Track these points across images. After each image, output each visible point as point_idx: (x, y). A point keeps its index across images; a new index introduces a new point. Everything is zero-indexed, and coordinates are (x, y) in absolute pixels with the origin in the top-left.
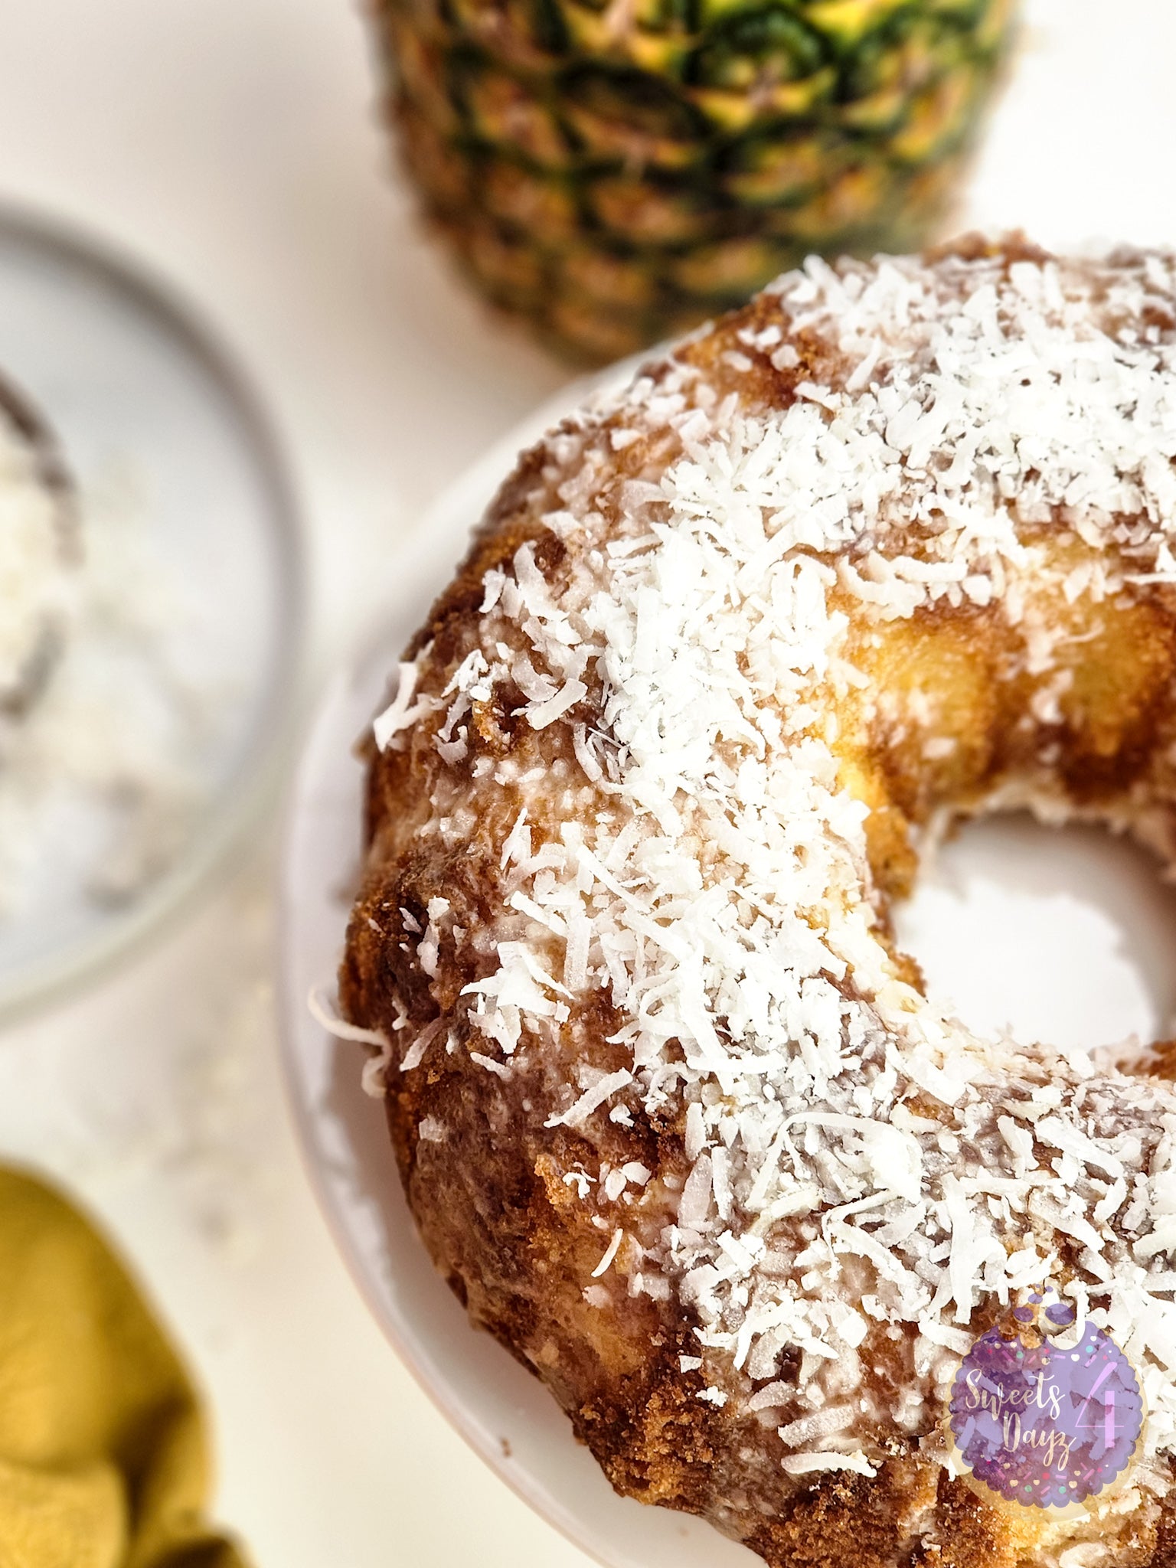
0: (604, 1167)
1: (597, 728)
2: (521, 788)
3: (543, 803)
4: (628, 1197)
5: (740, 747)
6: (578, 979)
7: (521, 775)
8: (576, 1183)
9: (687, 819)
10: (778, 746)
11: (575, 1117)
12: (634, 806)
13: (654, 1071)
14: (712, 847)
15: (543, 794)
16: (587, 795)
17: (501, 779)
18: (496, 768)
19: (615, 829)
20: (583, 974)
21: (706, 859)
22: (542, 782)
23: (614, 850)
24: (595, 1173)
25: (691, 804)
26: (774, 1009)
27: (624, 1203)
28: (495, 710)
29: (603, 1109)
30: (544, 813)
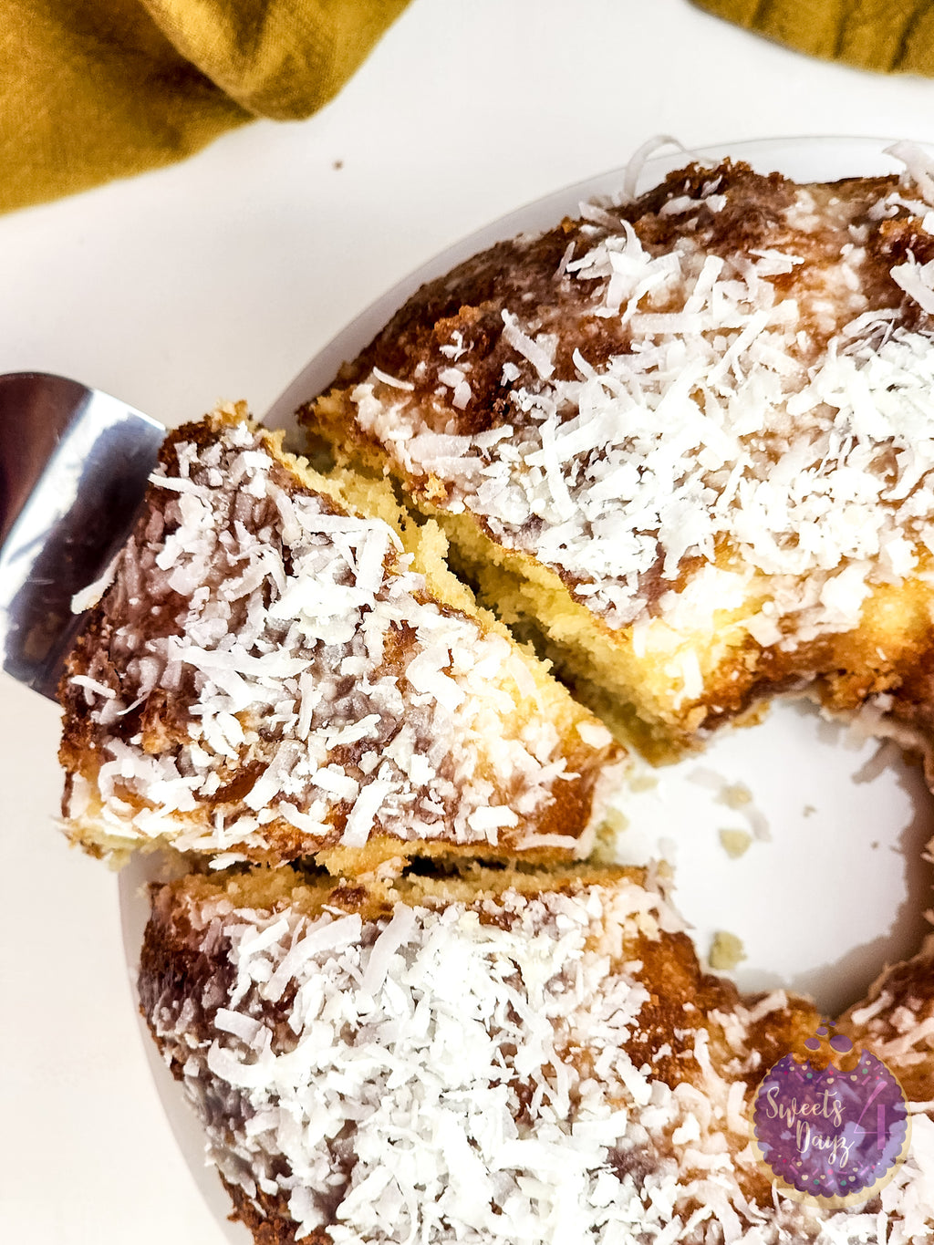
0: (467, 366)
1: (896, 327)
2: (836, 267)
3: (820, 286)
4: (441, 391)
5: (892, 474)
6: (642, 326)
7: (851, 267)
8: (454, 343)
9: (808, 421)
10: (902, 515)
11: (511, 334)
12: (815, 367)
13: (551, 398)
14: (784, 446)
15: (830, 287)
16: (828, 325)
17: (847, 249)
18: (857, 245)
19: (793, 352)
20: (646, 330)
21: (770, 442)
22: (844, 286)
23: (772, 350)
24: (463, 359)
25: (824, 424)
26: (619, 505)
27: (437, 387)
28: (914, 237)
29: (517, 357)
30: (809, 288)
